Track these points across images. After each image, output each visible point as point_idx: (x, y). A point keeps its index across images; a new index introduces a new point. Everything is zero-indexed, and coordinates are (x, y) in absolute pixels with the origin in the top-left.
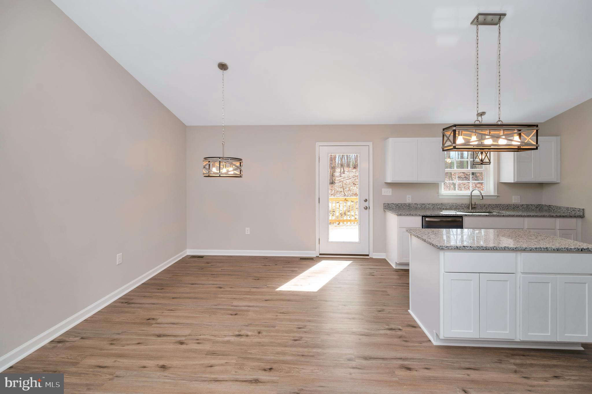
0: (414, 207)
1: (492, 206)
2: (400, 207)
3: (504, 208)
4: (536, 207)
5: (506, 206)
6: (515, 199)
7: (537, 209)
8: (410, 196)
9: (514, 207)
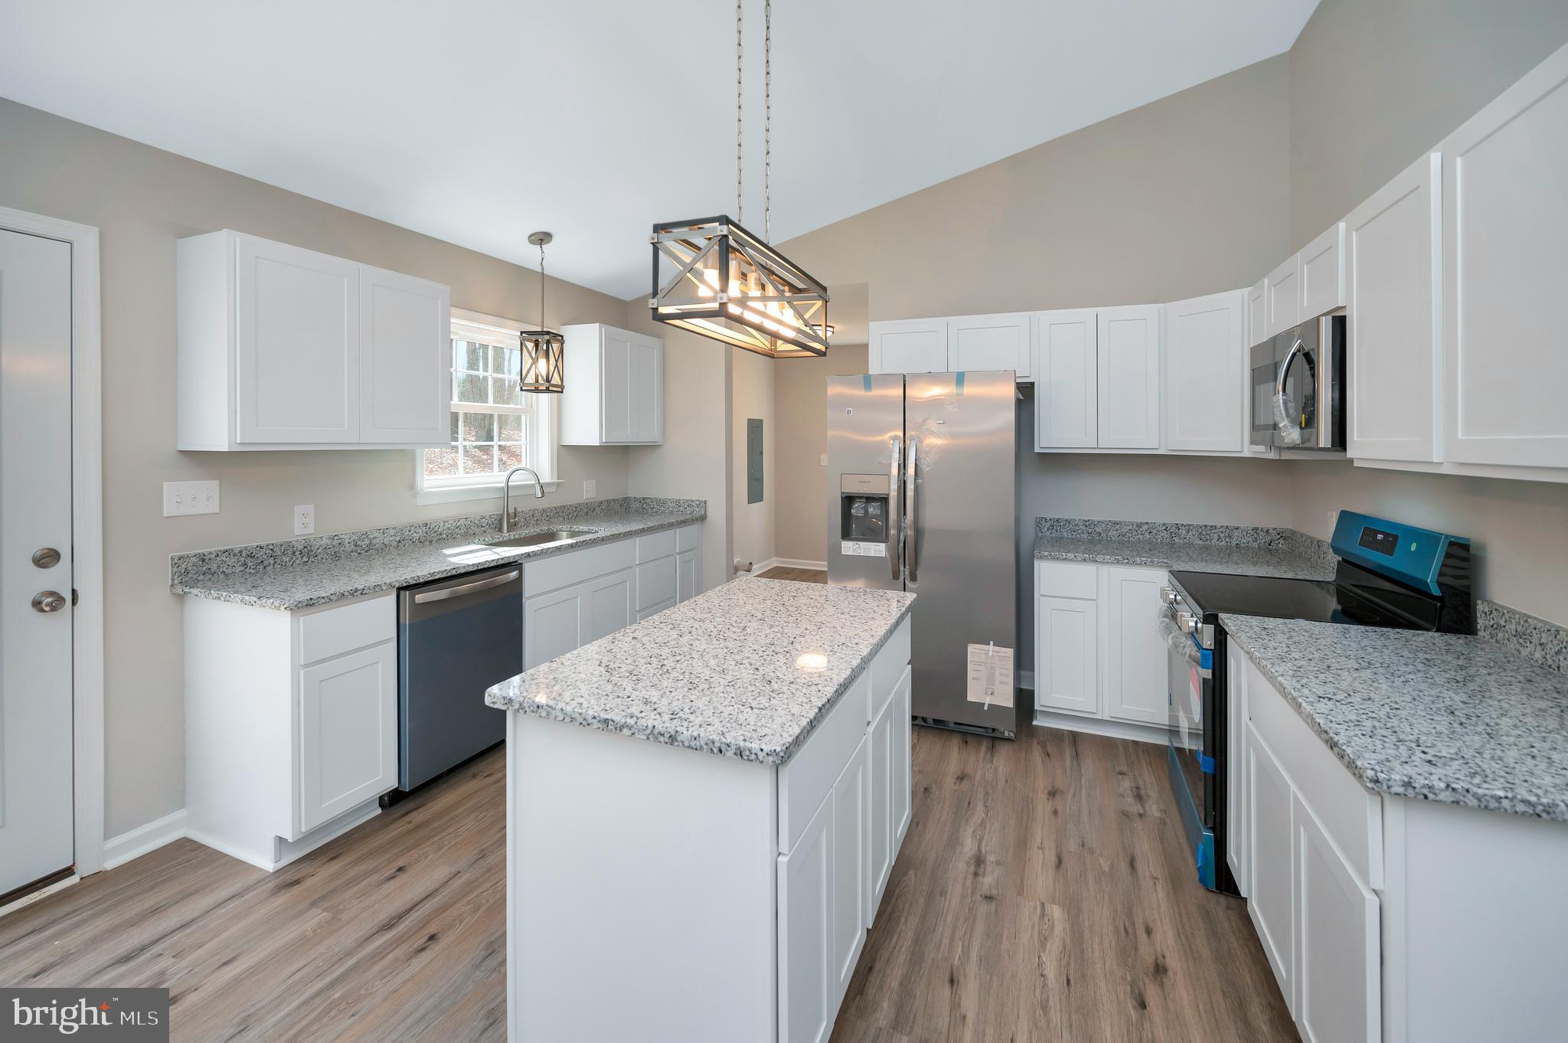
0: (328, 551)
2: (266, 563)
4: (620, 506)
5: (574, 509)
6: (588, 491)
8: (309, 508)
9: (587, 510)
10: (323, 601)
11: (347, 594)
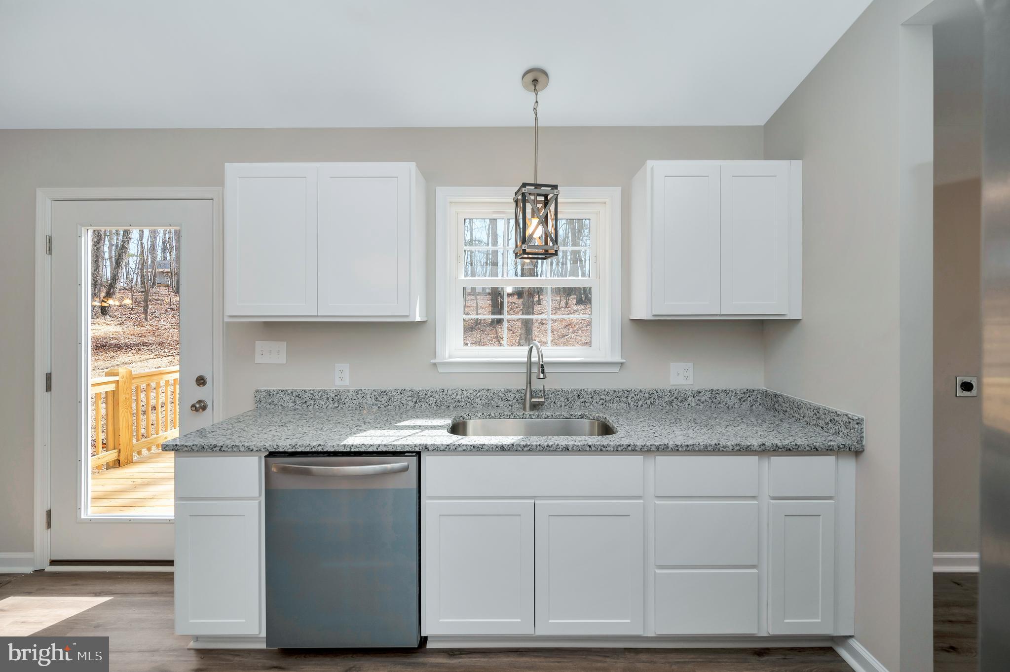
1: (603, 397)
2: (308, 403)
3: (640, 403)
4: (740, 399)
5: (647, 395)
6: (678, 375)
7: (745, 406)
8: (345, 366)
9: (671, 400)
10: (186, 449)
11: (207, 447)
